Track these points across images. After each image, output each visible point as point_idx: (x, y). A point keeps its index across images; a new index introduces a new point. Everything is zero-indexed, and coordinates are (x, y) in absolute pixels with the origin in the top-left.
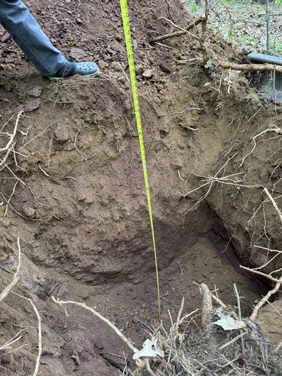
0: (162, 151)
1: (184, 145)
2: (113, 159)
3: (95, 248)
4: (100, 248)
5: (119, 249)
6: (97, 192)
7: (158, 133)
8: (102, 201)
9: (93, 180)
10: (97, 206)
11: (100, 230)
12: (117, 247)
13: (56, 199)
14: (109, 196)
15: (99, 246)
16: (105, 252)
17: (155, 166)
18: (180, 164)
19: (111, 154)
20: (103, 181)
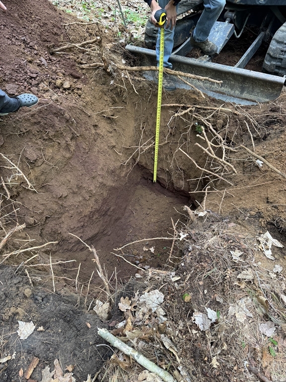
0: (99, 139)
1: (111, 130)
2: (70, 158)
3: (79, 225)
4: (82, 223)
5: (95, 217)
6: (67, 186)
7: (92, 128)
8: (73, 191)
9: (62, 179)
10: (71, 196)
11: (79, 211)
12: (93, 217)
13: (42, 204)
14: (77, 186)
15: (81, 222)
16: (86, 224)
17: (98, 151)
18: (114, 144)
19: (68, 155)
20: (69, 177)
